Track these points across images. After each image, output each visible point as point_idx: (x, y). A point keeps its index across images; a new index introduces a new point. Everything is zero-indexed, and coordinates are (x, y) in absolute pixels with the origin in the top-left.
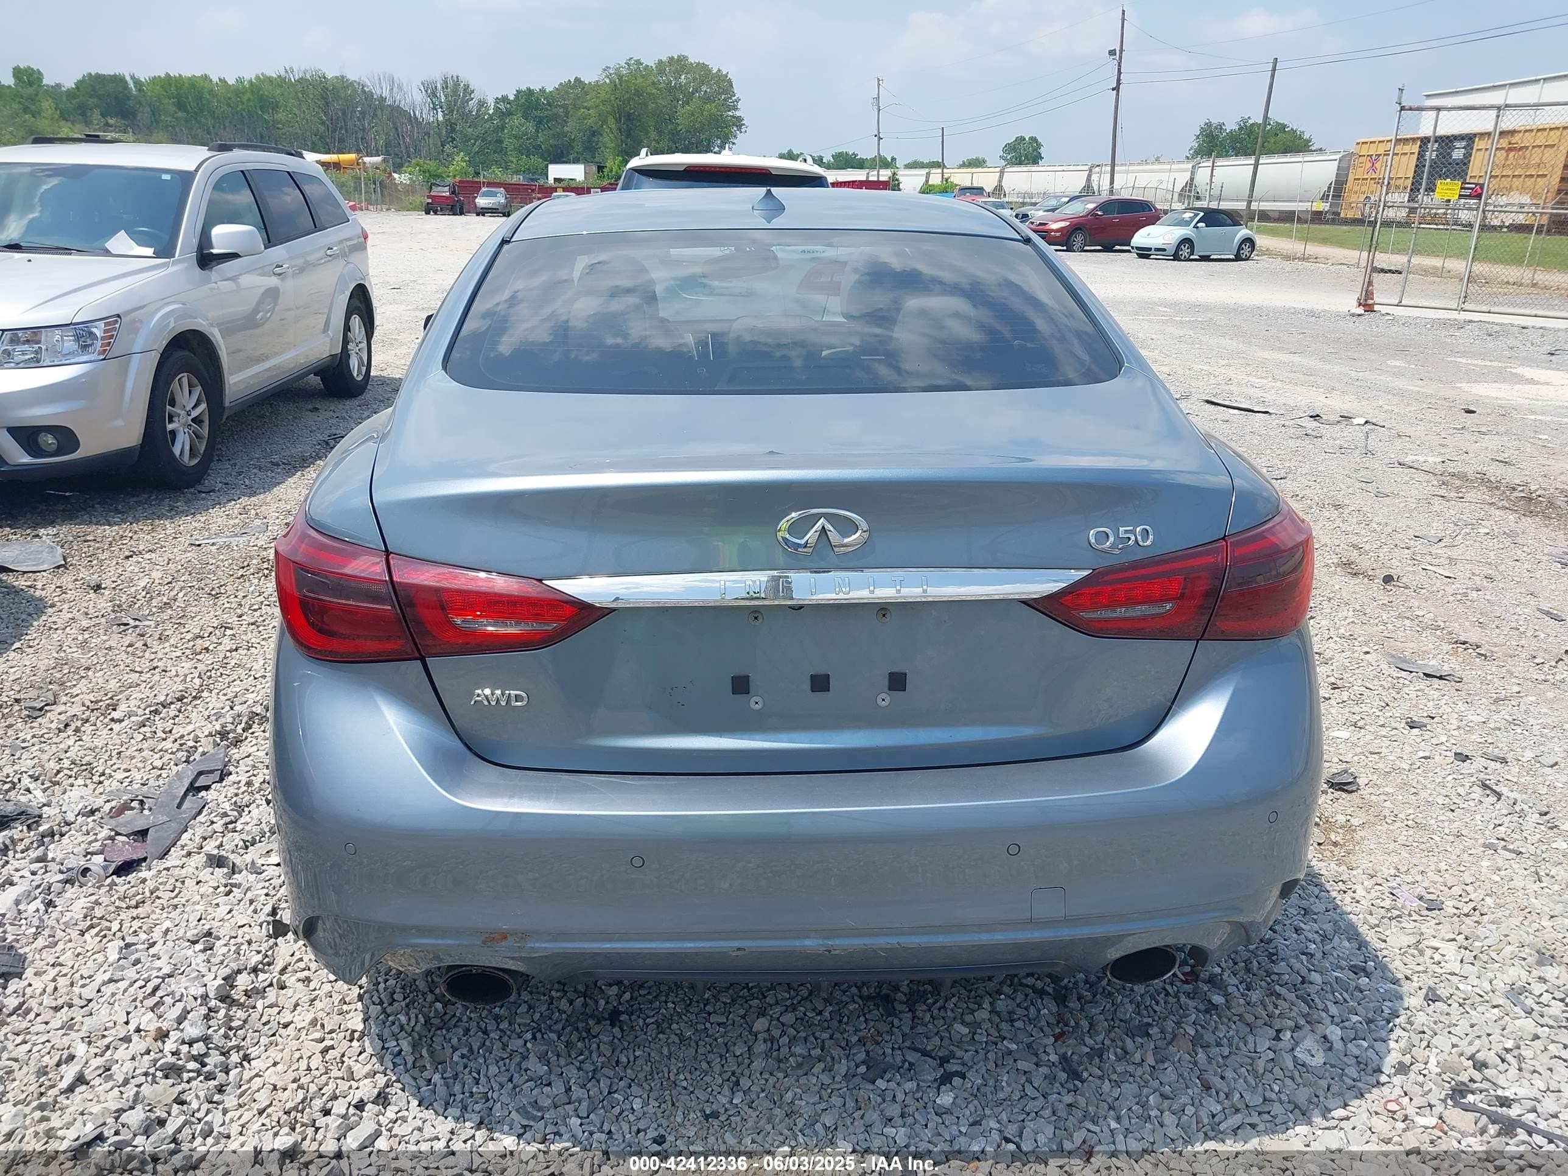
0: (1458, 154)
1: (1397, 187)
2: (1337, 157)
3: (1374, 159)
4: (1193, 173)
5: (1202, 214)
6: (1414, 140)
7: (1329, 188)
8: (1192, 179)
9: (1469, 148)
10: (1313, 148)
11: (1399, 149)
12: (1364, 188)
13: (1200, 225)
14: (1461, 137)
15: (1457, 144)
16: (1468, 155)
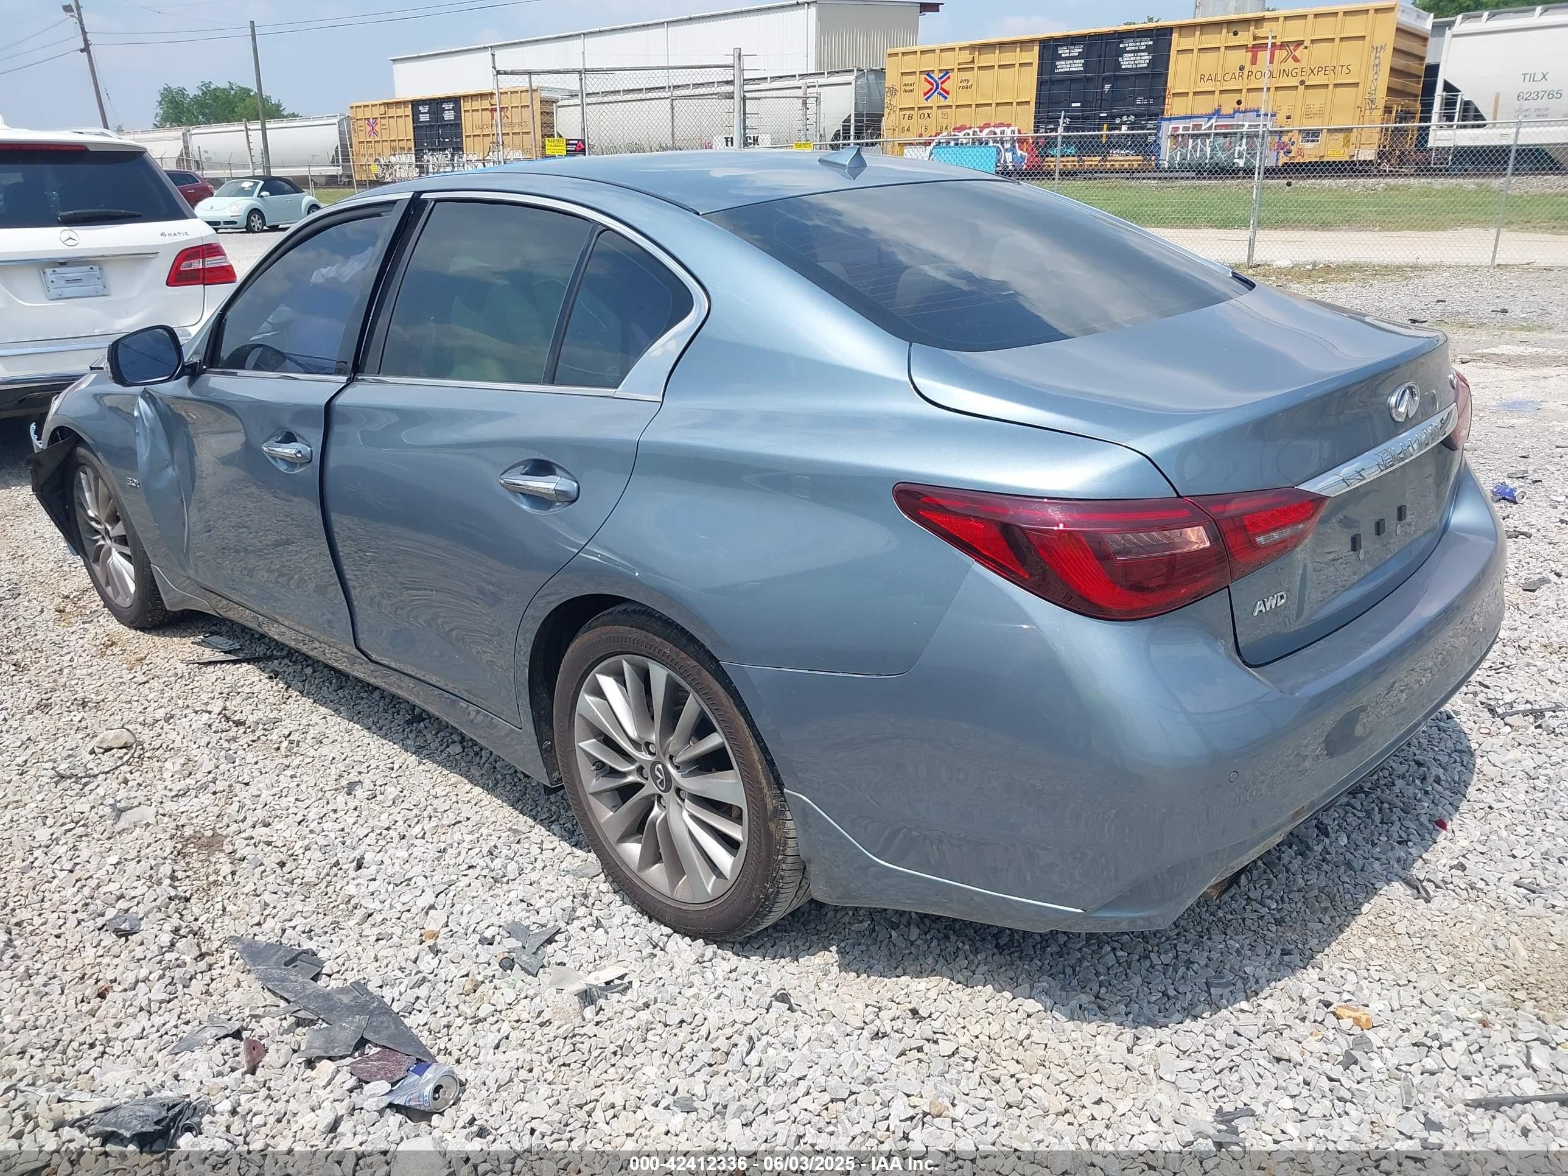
0: (449, 116)
1: (402, 149)
2: (335, 121)
3: (372, 123)
4: (185, 142)
5: (262, 183)
6: (405, 103)
7: (337, 152)
8: (186, 147)
9: (457, 110)
10: (285, 113)
11: (392, 112)
12: (370, 151)
13: (264, 193)
14: (448, 100)
15: (445, 106)
16: (458, 117)
